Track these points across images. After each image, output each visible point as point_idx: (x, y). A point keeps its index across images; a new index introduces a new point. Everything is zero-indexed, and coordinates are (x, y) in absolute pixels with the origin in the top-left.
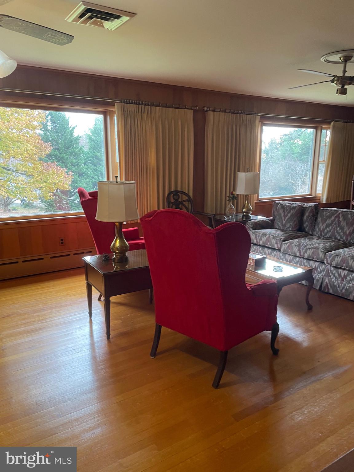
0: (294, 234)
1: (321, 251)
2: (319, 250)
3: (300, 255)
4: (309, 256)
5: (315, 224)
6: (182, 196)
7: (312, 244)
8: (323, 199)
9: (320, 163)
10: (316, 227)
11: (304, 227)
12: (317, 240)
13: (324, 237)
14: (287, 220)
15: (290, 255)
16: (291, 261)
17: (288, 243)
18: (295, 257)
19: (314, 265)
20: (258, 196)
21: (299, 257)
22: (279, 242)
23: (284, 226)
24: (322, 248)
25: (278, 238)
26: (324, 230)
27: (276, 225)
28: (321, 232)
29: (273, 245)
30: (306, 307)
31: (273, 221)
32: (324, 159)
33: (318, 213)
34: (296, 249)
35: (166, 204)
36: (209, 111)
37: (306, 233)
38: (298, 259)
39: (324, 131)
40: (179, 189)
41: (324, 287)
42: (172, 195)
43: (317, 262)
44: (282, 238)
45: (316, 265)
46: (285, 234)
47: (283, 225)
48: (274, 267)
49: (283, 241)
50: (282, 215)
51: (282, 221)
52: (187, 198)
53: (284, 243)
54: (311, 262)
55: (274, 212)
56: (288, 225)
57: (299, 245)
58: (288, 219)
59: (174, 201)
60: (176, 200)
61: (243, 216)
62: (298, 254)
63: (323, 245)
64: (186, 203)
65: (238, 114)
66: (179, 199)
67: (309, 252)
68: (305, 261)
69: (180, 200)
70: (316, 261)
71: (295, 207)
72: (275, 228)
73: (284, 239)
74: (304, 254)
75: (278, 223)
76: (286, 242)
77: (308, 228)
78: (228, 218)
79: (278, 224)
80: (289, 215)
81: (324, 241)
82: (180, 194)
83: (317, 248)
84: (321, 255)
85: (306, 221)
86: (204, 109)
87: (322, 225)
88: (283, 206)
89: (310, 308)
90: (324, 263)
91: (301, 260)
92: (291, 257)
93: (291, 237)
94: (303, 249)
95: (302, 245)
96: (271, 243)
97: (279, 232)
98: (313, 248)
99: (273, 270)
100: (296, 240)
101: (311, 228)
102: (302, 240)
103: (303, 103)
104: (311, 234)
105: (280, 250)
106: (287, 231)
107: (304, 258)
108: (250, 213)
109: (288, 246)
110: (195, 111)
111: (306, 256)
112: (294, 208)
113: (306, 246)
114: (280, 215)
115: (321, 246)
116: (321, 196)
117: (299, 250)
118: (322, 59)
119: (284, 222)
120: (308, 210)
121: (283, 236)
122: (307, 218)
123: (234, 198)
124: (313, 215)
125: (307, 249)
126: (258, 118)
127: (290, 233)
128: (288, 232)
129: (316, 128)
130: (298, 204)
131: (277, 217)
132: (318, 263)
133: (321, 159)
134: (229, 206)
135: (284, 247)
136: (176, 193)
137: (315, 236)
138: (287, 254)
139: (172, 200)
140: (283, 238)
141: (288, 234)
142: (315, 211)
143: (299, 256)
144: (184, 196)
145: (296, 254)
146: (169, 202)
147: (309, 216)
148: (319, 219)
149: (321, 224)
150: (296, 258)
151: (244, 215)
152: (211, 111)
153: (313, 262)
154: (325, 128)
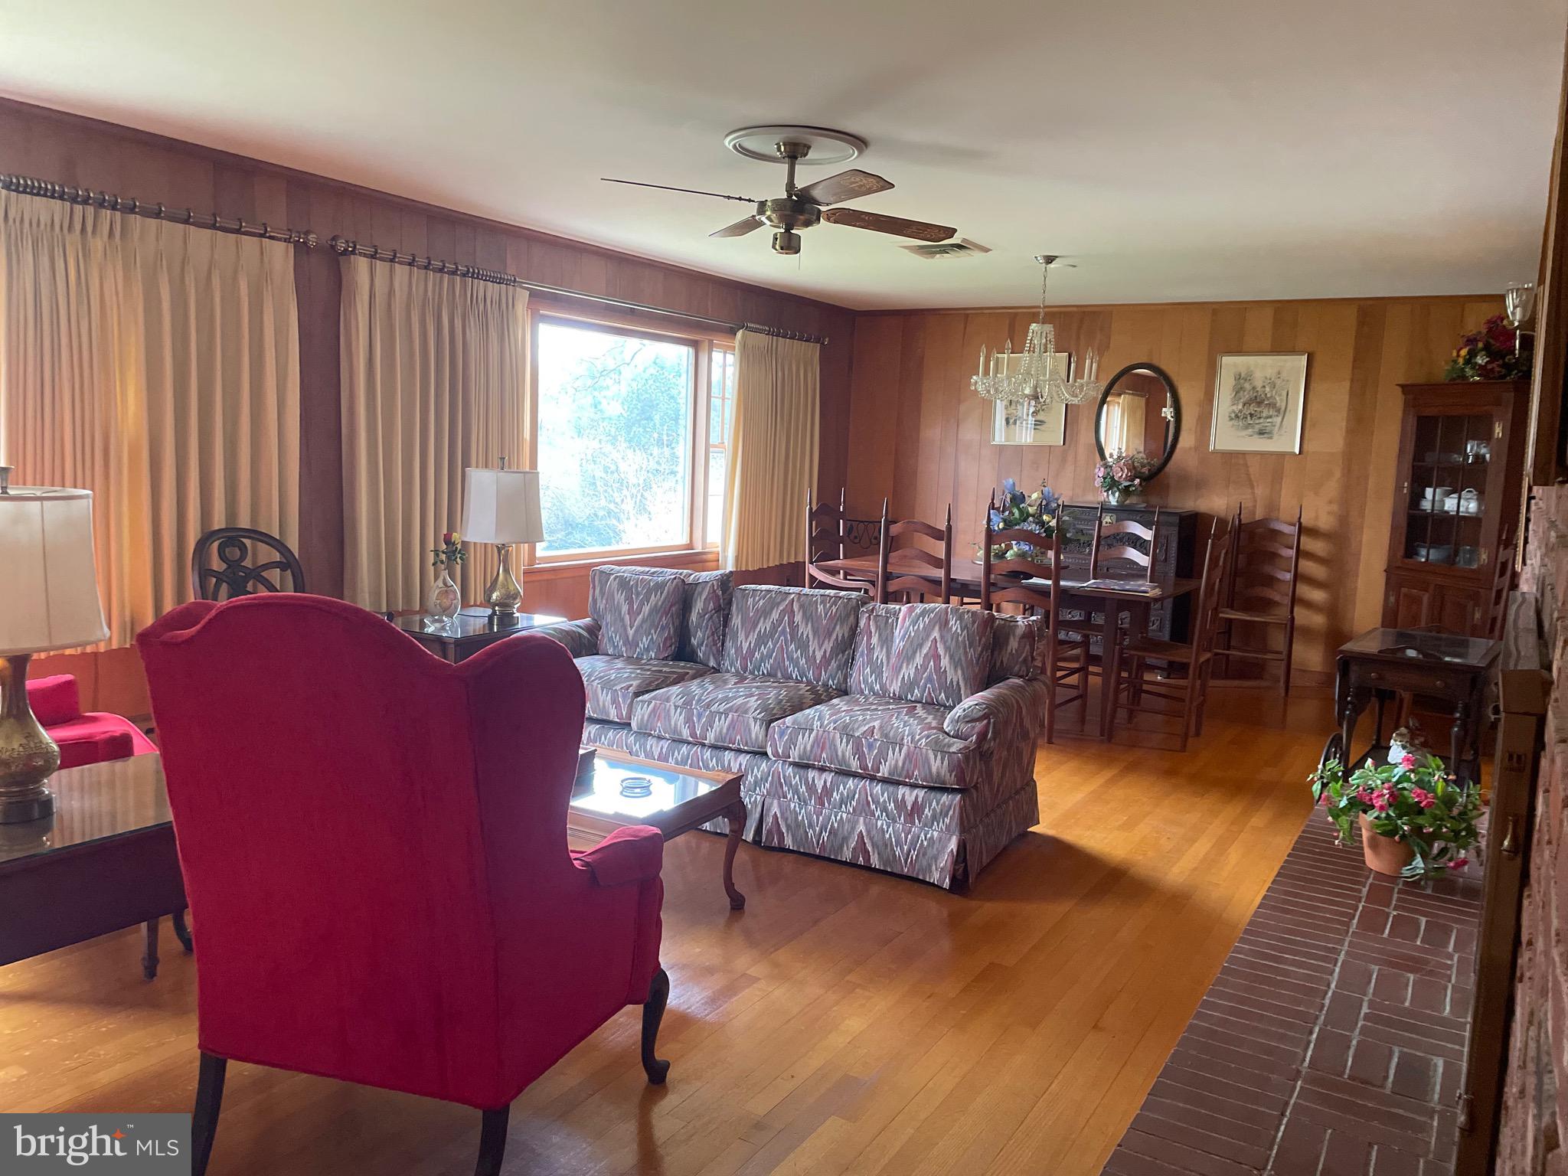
0: (664, 669)
1: (755, 719)
2: (750, 715)
3: (693, 734)
4: (720, 737)
5: (724, 635)
6: (254, 548)
7: (727, 699)
8: (725, 558)
9: (711, 449)
10: (729, 644)
11: (693, 646)
12: (735, 684)
13: (752, 673)
14: (640, 626)
15: (660, 738)
16: (663, 758)
17: (654, 698)
18: (675, 744)
19: (737, 763)
20: (533, 550)
21: (689, 743)
22: (624, 696)
23: (631, 644)
24: (755, 710)
25: (619, 683)
26: (751, 652)
27: (605, 644)
28: (744, 659)
29: (604, 710)
30: (727, 901)
31: (594, 630)
32: (722, 439)
33: (730, 603)
34: (678, 719)
35: (191, 580)
36: (353, 252)
37: (700, 666)
38: (684, 749)
39: (717, 356)
40: (244, 522)
41: (769, 832)
42: (216, 545)
43: (744, 754)
44: (631, 685)
45: (740, 765)
46: (638, 671)
47: (626, 642)
48: (622, 781)
49: (637, 694)
50: (625, 608)
51: (625, 629)
52: (277, 557)
53: (642, 701)
54: (728, 756)
55: (595, 601)
56: (645, 642)
57: (688, 703)
58: (644, 621)
59: (225, 566)
60: (233, 565)
61: (491, 618)
62: (686, 733)
63: (757, 700)
64: (274, 576)
65: (458, 278)
66: (243, 557)
67: (721, 725)
68: (708, 754)
69: (248, 563)
70: (739, 751)
71: (664, 584)
72: (605, 652)
73: (639, 686)
74: (705, 730)
75: (610, 636)
76: (646, 697)
77: (703, 648)
78: (438, 625)
79: (611, 639)
80: (646, 609)
81: (757, 687)
82: (248, 542)
83: (742, 710)
84: (756, 730)
85: (699, 626)
86: (333, 247)
87: (747, 638)
88: (623, 583)
89: (737, 904)
90: (766, 754)
91: (696, 752)
92: (665, 744)
93: (657, 679)
94: (700, 716)
95: (697, 704)
96: (598, 701)
97: (619, 664)
98: (730, 709)
99: (621, 793)
100: (675, 689)
101: (714, 648)
102: (694, 686)
103: (653, 266)
104: (713, 668)
105: (630, 724)
106: (643, 662)
107: (704, 745)
108: (516, 606)
109: (654, 710)
110: (302, 249)
111: (711, 737)
112: (659, 587)
113: (709, 705)
114: (618, 609)
115: (753, 703)
116: (720, 549)
117: (689, 720)
118: (729, 143)
119: (631, 632)
120: (700, 594)
121: (635, 679)
122: (701, 616)
123: (453, 553)
124: (718, 609)
125: (712, 715)
126: (523, 296)
127: (655, 666)
128: (645, 664)
129: (695, 344)
130: (669, 573)
131: (608, 618)
132: (748, 757)
133: (714, 439)
134: (440, 583)
135: (641, 713)
136: (232, 537)
137: (728, 671)
138: (651, 735)
139: (217, 564)
140: (635, 683)
141: (649, 670)
142: (723, 594)
143: (690, 739)
144: (263, 547)
145: (680, 734)
146: (204, 573)
147: (705, 611)
148: (736, 620)
149: (741, 636)
150: (681, 745)
151: (494, 613)
152: (360, 254)
153: (733, 753)
154: (719, 346)
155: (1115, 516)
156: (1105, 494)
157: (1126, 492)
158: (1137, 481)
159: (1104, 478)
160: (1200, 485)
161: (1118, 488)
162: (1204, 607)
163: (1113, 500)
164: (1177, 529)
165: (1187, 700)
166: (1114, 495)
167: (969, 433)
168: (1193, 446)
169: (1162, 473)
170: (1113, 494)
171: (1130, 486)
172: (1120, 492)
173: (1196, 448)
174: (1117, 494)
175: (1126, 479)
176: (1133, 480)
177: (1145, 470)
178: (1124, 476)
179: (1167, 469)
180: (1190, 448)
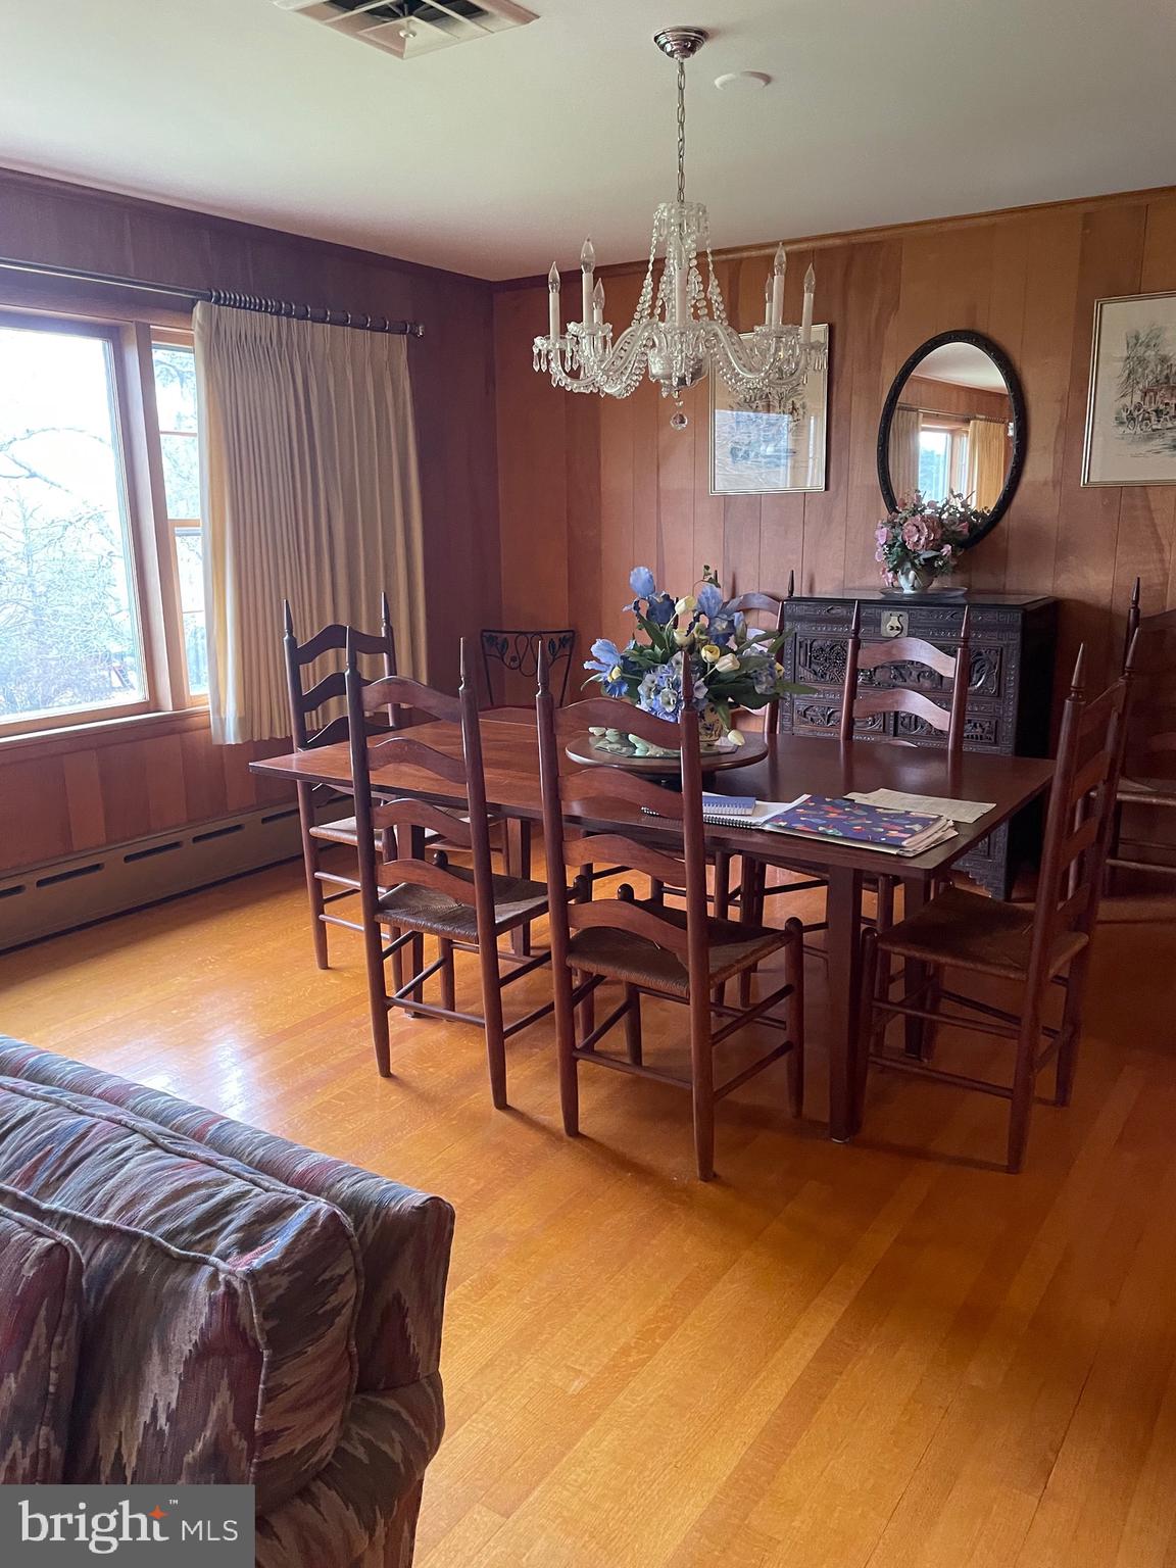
8: (223, 722)
39: (162, 355)
116: (209, 707)
129: (113, 334)
154: (162, 336)
155: (906, 615)
156: (890, 575)
157: (928, 569)
158: (947, 549)
159: (891, 547)
160: (1061, 549)
161: (913, 565)
162: (1065, 798)
163: (907, 584)
164: (1017, 636)
165: (1026, 1021)
166: (907, 578)
167: (676, 476)
168: (1050, 479)
169: (996, 530)
170: (906, 574)
171: (935, 558)
172: (917, 572)
173: (1056, 483)
174: (912, 573)
175: (926, 547)
176: (939, 548)
177: (963, 528)
178: (922, 542)
179: (1004, 523)
180: (1045, 483)
